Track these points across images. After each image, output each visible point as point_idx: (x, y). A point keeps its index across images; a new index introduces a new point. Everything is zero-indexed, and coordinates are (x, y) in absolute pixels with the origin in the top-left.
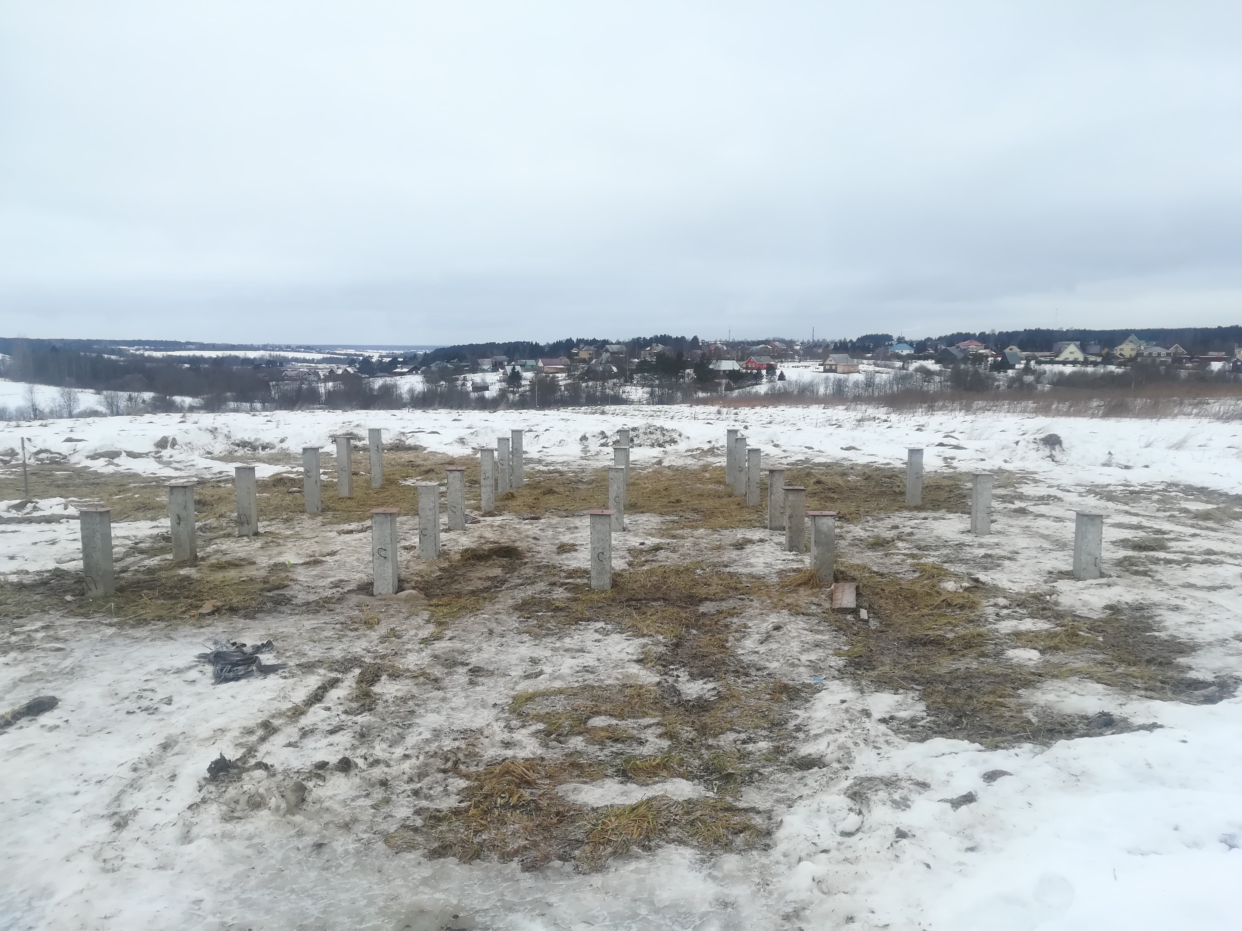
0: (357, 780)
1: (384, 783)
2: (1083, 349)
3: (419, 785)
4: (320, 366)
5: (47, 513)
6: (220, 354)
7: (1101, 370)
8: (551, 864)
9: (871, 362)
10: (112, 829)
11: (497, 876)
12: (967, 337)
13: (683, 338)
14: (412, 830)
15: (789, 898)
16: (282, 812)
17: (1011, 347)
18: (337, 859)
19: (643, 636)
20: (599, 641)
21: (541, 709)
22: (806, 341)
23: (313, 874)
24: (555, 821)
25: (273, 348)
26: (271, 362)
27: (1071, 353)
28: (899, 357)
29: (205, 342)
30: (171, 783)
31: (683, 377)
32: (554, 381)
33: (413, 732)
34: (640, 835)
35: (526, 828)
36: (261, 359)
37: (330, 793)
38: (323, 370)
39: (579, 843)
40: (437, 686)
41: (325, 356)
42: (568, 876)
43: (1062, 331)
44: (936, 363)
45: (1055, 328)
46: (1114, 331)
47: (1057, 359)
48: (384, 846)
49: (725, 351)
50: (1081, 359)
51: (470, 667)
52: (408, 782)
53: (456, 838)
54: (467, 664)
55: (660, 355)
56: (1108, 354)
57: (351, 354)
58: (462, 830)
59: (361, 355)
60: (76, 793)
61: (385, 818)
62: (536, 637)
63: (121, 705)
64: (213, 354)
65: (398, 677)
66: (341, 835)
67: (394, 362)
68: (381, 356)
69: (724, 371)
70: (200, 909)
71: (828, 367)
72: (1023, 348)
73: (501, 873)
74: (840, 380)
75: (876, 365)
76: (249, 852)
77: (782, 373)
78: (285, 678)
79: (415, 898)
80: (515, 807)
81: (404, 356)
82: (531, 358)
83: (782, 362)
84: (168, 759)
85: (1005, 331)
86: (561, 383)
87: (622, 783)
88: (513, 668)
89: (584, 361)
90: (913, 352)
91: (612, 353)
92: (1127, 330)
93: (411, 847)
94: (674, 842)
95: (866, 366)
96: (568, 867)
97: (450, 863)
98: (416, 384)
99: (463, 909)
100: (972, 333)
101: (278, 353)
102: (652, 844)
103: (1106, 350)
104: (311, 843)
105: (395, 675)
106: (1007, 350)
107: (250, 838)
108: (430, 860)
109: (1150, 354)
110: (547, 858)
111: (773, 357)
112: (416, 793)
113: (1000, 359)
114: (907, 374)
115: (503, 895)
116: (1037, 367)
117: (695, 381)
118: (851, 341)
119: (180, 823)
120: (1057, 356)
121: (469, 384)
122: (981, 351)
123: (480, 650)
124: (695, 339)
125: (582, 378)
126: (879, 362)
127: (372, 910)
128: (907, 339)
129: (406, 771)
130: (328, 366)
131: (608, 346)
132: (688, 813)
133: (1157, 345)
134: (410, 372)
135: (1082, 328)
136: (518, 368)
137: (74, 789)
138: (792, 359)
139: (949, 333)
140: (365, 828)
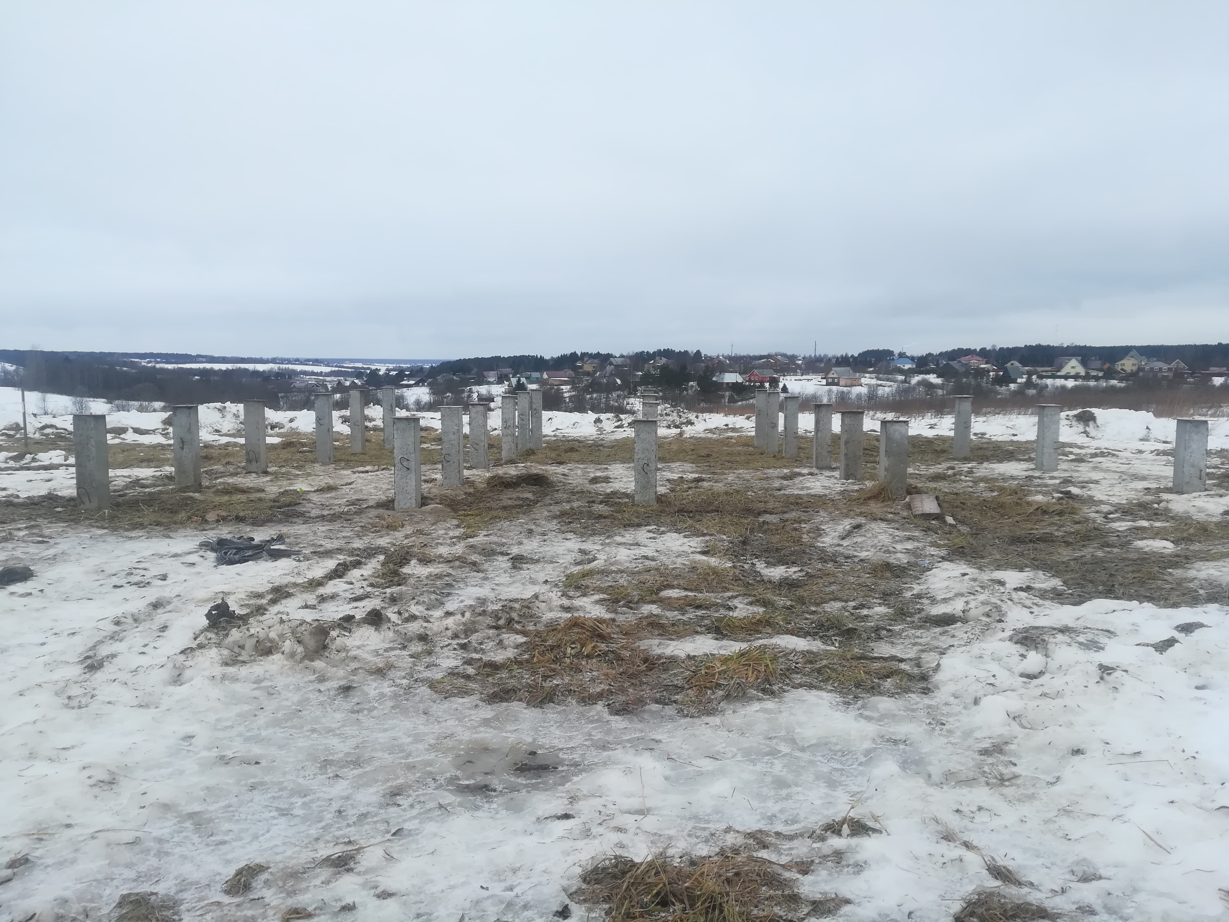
0: (391, 634)
1: (423, 638)
2: (1084, 363)
3: (466, 641)
4: (328, 379)
5: (46, 463)
6: (230, 366)
7: (1103, 384)
8: (647, 707)
9: (873, 375)
10: (83, 671)
11: (579, 718)
12: (968, 352)
13: (686, 352)
14: (463, 677)
15: (978, 734)
16: (298, 657)
17: (1012, 362)
18: (370, 702)
19: (704, 535)
20: (654, 538)
21: (602, 583)
22: (807, 355)
23: (339, 716)
24: (643, 667)
25: (282, 361)
26: (280, 375)
27: (1073, 367)
28: (901, 371)
29: (216, 355)
30: (161, 634)
31: (686, 389)
32: (559, 393)
33: (453, 600)
34: (757, 678)
35: (606, 675)
36: (271, 372)
37: (358, 643)
38: (331, 382)
39: (679, 689)
40: (475, 568)
41: (333, 369)
42: (671, 719)
43: (1062, 347)
44: (938, 377)
45: (1056, 344)
46: (1114, 347)
47: (1058, 374)
48: (429, 691)
49: (728, 365)
50: (1082, 372)
51: (511, 556)
52: (452, 639)
53: (520, 683)
54: (508, 554)
55: (664, 368)
56: (1109, 368)
57: (358, 367)
58: (527, 676)
59: (368, 368)
60: (43, 644)
61: (427, 667)
62: (582, 535)
63: (108, 581)
64: (223, 367)
65: (430, 562)
66: (374, 680)
67: (401, 375)
68: (387, 370)
69: (728, 383)
70: (190, 745)
71: (830, 380)
72: (1024, 364)
73: (584, 716)
74: (843, 392)
75: (878, 379)
76: (257, 693)
77: (785, 386)
78: (299, 561)
79: (476, 736)
80: (588, 656)
81: (411, 370)
82: (536, 371)
83: (784, 375)
84: (158, 616)
85: (1005, 347)
86: (566, 395)
87: (717, 639)
88: (561, 556)
89: (588, 374)
90: (914, 366)
91: (616, 366)
92: (1127, 346)
93: (464, 692)
94: (801, 687)
95: (868, 380)
96: (670, 710)
97: (516, 706)
98: (422, 395)
99: (541, 747)
100: (972, 348)
101: (287, 366)
102: (775, 688)
103: (1107, 365)
104: (336, 686)
105: (425, 561)
106: (1009, 365)
107: (258, 681)
108: (490, 704)
109: (1152, 369)
110: (641, 702)
111: (776, 371)
112: (463, 647)
113: (1002, 373)
114: (909, 388)
115: (590, 735)
116: (1039, 381)
117: (698, 393)
118: (852, 356)
119: (170, 665)
120: (1058, 371)
121: (475, 396)
122: (982, 366)
123: (520, 543)
124: (698, 352)
125: (586, 390)
126: (881, 376)
127: (420, 746)
128: (908, 354)
129: (449, 626)
130: (336, 379)
131: (612, 359)
132: (811, 662)
133: (1158, 361)
134: (416, 384)
135: (1082, 344)
136: (523, 380)
137: (42, 641)
138: (795, 373)
139: (950, 349)
140: (403, 674)
